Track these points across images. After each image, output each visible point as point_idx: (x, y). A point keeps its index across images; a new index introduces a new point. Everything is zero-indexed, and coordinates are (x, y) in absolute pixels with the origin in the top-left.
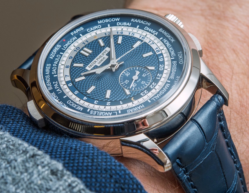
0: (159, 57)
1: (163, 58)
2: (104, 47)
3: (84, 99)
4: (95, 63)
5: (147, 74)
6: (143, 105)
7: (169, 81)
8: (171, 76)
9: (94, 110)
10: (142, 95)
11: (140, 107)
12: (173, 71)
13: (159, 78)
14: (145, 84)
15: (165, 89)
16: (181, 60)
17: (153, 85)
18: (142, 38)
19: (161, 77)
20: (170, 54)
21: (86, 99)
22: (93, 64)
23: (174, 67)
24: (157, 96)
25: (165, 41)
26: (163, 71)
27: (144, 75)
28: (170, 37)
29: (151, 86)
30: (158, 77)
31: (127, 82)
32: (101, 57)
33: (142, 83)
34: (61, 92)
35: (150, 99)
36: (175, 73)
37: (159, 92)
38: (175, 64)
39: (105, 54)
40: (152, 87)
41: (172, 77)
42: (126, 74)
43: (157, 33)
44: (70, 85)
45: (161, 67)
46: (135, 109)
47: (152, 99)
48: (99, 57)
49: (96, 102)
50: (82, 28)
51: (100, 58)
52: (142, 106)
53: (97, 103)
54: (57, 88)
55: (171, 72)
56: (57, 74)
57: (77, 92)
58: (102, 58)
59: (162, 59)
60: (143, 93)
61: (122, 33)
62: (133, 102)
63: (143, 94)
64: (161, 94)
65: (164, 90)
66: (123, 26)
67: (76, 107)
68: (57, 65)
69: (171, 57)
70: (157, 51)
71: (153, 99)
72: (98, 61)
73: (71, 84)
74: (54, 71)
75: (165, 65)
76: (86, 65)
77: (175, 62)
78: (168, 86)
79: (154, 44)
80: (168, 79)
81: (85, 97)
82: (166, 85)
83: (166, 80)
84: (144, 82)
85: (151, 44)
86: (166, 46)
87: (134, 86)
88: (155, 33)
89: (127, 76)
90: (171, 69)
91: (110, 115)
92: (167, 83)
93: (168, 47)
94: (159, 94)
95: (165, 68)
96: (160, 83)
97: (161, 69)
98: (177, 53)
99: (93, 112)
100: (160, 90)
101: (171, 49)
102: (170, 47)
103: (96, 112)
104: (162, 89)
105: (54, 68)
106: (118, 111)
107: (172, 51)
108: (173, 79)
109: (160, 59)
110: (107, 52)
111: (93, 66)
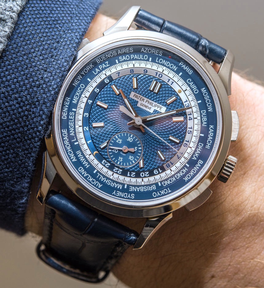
0: (159, 169)
1: (159, 173)
3: (89, 101)
4: (142, 100)
5: (133, 161)
7: (126, 187)
8: (134, 187)
9: (75, 115)
11: (86, 163)
12: (142, 188)
13: (128, 175)
14: (119, 162)
16: (158, 194)
17: (118, 170)
18: (185, 144)
19: (130, 177)
20: (166, 180)
21: (90, 103)
22: (140, 98)
23: (147, 188)
25: (184, 171)
26: (140, 177)
27: (132, 158)
28: (191, 175)
29: (117, 169)
30: (130, 174)
31: (119, 141)
32: (151, 104)
33: (120, 158)
34: (95, 74)
35: (98, 171)
36: (138, 191)
38: (151, 188)
39: (156, 108)
40: (115, 170)
41: (132, 189)
42: (130, 138)
43: (196, 159)
44: (107, 81)
45: (145, 174)
46: (83, 158)
48: (150, 102)
49: (87, 115)
50: (190, 72)
51: (149, 104)
52: (88, 165)
53: (85, 116)
54: (100, 68)
55: (138, 186)
56: (119, 62)
57: (97, 91)
58: (150, 106)
60: (106, 162)
61: (190, 120)
62: (92, 155)
64: (107, 181)
65: (113, 183)
66: (201, 118)
67: (77, 95)
68: (133, 59)
69: (161, 182)
70: (169, 164)
71: (99, 174)
72: (144, 103)
74: (124, 58)
75: (149, 178)
76: (136, 90)
77: (154, 188)
78: (118, 188)
79: (179, 158)
80: (128, 186)
81: (91, 101)
82: (120, 185)
83: (127, 183)
84: (121, 160)
85: (178, 155)
86: (177, 173)
87: (114, 151)
88: (196, 156)
89: (128, 139)
90: (143, 186)
91: (71, 134)
92: (124, 185)
93: (175, 176)
94: (106, 180)
95: (144, 179)
96: (121, 178)
97: (142, 175)
98: (168, 187)
99: (72, 115)
100: (112, 180)
101: (174, 179)
102: (175, 178)
103: (73, 118)
104: (114, 181)
105: (128, 57)
106: (77, 141)
107: (170, 181)
108: (130, 190)
109: (157, 170)
110: (158, 109)
111: (136, 99)
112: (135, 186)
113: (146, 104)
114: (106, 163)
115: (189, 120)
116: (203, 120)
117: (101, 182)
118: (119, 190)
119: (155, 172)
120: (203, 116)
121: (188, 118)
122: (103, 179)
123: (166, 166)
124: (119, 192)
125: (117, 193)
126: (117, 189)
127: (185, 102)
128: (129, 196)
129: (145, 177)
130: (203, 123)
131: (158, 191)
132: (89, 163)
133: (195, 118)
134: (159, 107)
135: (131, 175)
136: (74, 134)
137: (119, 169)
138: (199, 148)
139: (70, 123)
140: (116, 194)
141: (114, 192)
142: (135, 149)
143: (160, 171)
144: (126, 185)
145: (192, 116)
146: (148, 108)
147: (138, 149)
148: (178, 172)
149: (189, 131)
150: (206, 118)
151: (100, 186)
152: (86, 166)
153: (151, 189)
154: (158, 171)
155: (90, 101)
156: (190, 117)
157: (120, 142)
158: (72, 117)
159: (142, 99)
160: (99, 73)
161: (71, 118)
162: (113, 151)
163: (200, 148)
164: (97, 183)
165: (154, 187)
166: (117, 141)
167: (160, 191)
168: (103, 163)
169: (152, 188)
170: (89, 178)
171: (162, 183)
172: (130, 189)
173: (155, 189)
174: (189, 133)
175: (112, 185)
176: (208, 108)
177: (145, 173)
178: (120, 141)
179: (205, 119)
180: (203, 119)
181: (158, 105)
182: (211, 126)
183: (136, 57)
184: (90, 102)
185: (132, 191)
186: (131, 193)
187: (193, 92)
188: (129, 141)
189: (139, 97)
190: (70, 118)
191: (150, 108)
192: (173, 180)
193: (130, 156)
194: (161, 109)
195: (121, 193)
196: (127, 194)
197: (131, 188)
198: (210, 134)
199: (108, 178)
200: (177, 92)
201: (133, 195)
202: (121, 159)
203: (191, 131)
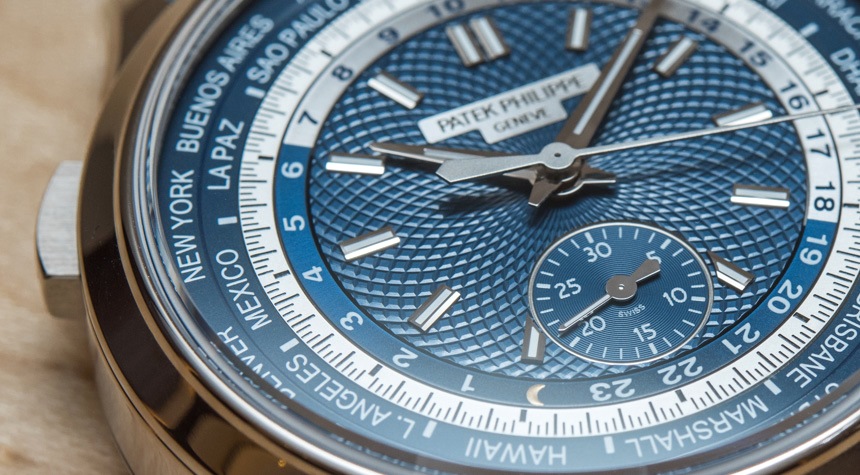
0: (810, 239)
1: (827, 251)
2: (579, 56)
3: (306, 275)
4: (483, 116)
5: (694, 299)
6: (564, 449)
7: (776, 390)
8: (802, 366)
9: (313, 357)
10: (596, 397)
11: (542, 453)
12: (832, 342)
13: (736, 350)
14: (651, 346)
15: (725, 421)
17: (680, 370)
18: (791, 100)
19: (747, 349)
21: (319, 279)
22: (469, 116)
23: (849, 326)
24: (664, 435)
26: (783, 318)
27: (679, 295)
29: (672, 369)
30: (737, 340)
31: (568, 290)
32: (531, 98)
33: (636, 331)
34: (227, 187)
35: (618, 439)
36: (832, 359)
37: (690, 420)
39: (561, 94)
40: (672, 378)
41: (804, 375)
42: (593, 246)
44: (294, 171)
45: (784, 294)
46: (515, 449)
47: (628, 441)
48: (518, 98)
49: (354, 318)
52: (557, 451)
53: (350, 329)
54: (223, 157)
55: (814, 348)
56: (266, 87)
57: (298, 223)
59: (814, 257)
60: (607, 386)
62: (530, 411)
63: (606, 391)
64: (690, 435)
65: (719, 420)
67: (243, 298)
68: (301, 42)
70: (819, 199)
71: (635, 441)
72: (502, 117)
73: (296, 170)
74: (267, 64)
75: (812, 293)
76: (425, 107)
78: (753, 414)
79: (828, 155)
80: (779, 377)
81: (317, 270)
82: (749, 401)
83: (766, 374)
84: (649, 334)
85: (813, 151)
87: (589, 330)
89: (592, 257)
90: (827, 331)
91: (375, 423)
92: (759, 390)
94: (683, 433)
95: (799, 311)
96: (724, 378)
97: (779, 305)
99: (302, 367)
100: (700, 416)
103: (318, 371)
104: (713, 413)
105: (277, 53)
106: (422, 421)
108: (802, 386)
109: (805, 250)
110: (573, 90)
111: (459, 130)
112: (800, 359)
113: (515, 112)
114: (612, 391)
115: (710, 30)
121: (704, 29)
122: (665, 442)
123: (819, 209)
129: (797, 303)
132: (556, 443)
134: (566, 83)
135: (744, 343)
136: (383, 411)
137: (681, 364)
138: (850, 72)
139: (329, 394)
142: (655, 261)
143: (823, 241)
144: (769, 384)
145: (706, 16)
146: (537, 117)
147: (661, 254)
149: (752, 58)
152: (558, 460)
154: (814, 246)
155: (311, 272)
156: (704, 23)
157: (575, 289)
158: (313, 371)
159: (479, 112)
160: (234, 173)
161: (311, 376)
162: (585, 334)
163: (851, 65)
166: (562, 297)
168: (601, 396)
172: (797, 380)
175: (722, 426)
177: (780, 291)
178: (571, 286)
183: (301, 28)
185: (809, 381)
186: (816, 388)
188: (600, 259)
189: (464, 115)
190: (305, 381)
191: (542, 111)
193: (666, 295)
197: (797, 374)
199: (681, 424)
202: (645, 331)
203: (763, 53)
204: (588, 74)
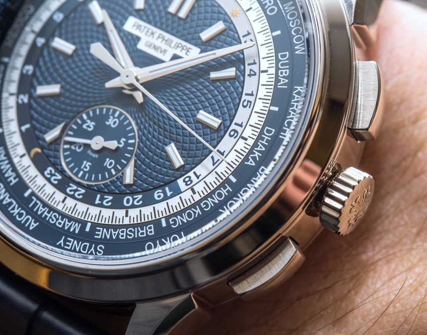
0: (167, 189)
1: (166, 198)
3: (38, 39)
4: (148, 34)
5: (113, 170)
6: (17, 180)
7: (87, 229)
8: (105, 230)
10: (46, 173)
11: (11, 174)
12: (123, 232)
13: (97, 202)
14: (82, 172)
15: (63, 222)
16: (158, 245)
17: (75, 191)
18: (233, 130)
19: (100, 205)
20: (180, 213)
21: (39, 45)
22: (146, 30)
23: (134, 233)
24: (43, 207)
25: (224, 192)
26: (123, 207)
27: (111, 164)
29: (75, 187)
30: (102, 199)
31: (88, 126)
32: (168, 42)
33: (85, 162)
35: (33, 194)
36: (114, 238)
37: (55, 211)
38: (145, 231)
40: (71, 191)
41: (101, 233)
42: (114, 118)
43: (254, 164)
45: (134, 199)
46: (8, 164)
47: (33, 198)
48: (166, 38)
49: (30, 70)
51: (164, 42)
52: (15, 178)
53: (25, 72)
55: (116, 227)
59: (159, 196)
60: (53, 172)
61: (250, 75)
62: (26, 156)
64: (49, 216)
65: (62, 220)
66: (277, 69)
69: (167, 218)
70: (189, 177)
71: (35, 200)
72: (153, 41)
75: (141, 208)
76: (139, 14)
78: (72, 230)
79: (214, 164)
80: (94, 226)
82: (77, 224)
83: (93, 221)
84: (86, 168)
85: (212, 157)
86: (206, 198)
87: (75, 147)
88: (254, 158)
89: (108, 122)
90: (127, 226)
92: (84, 223)
93: (202, 204)
94: (49, 212)
95: (129, 210)
96: (82, 207)
97: (128, 201)
98: (181, 230)
100: (60, 213)
101: (197, 212)
102: (201, 209)
104: (63, 216)
107: (189, 215)
108: (95, 237)
109: (160, 191)
110: (182, 54)
111: (136, 32)
112: (107, 227)
113: (159, 43)
114: (52, 175)
115: (248, 75)
116: (282, 73)
117: (37, 218)
118: (73, 235)
119: (156, 195)
120: (282, 65)
121: (247, 72)
122: (41, 210)
123: (184, 181)
124: (72, 240)
125: (67, 243)
126: (68, 234)
127: (244, 36)
128: (93, 249)
129: (133, 206)
130: (280, 81)
131: (157, 239)
132: (18, 176)
133: (263, 72)
134: (185, 48)
135: (102, 202)
137: (79, 189)
138: (263, 139)
140: (65, 244)
141: (62, 241)
142: (121, 144)
143: (169, 194)
144: (89, 225)
145: (255, 68)
146: (161, 52)
147: (126, 143)
148: (210, 195)
149: (245, 101)
150: (288, 71)
151: (33, 225)
152: (11, 181)
153: (142, 233)
154: (164, 192)
156: (251, 70)
157: (90, 128)
159: (150, 31)
162: (72, 147)
163: (266, 138)
164: (28, 219)
165: (149, 230)
166: (84, 126)
167: (163, 240)
168: (48, 174)
169: (147, 231)
170: (13, 209)
171: (170, 220)
172: (97, 233)
173: (153, 233)
174: (244, 107)
175: (60, 223)
176: (296, 47)
177: (135, 197)
178: (91, 125)
179: (286, 72)
180: (280, 71)
181: (184, 43)
182: (299, 88)
184: (41, 41)
185: (100, 237)
186: (97, 242)
187: (265, 11)
188: (110, 125)
189: (145, 28)
191: (165, 51)
192: (195, 213)
193: (108, 159)
194: (188, 53)
195: (76, 242)
196: (88, 244)
197: (99, 231)
198: (293, 106)
199: (51, 209)
200: (230, 15)
201: (101, 248)
202: (87, 166)
203: (251, 102)
204: (195, 51)
